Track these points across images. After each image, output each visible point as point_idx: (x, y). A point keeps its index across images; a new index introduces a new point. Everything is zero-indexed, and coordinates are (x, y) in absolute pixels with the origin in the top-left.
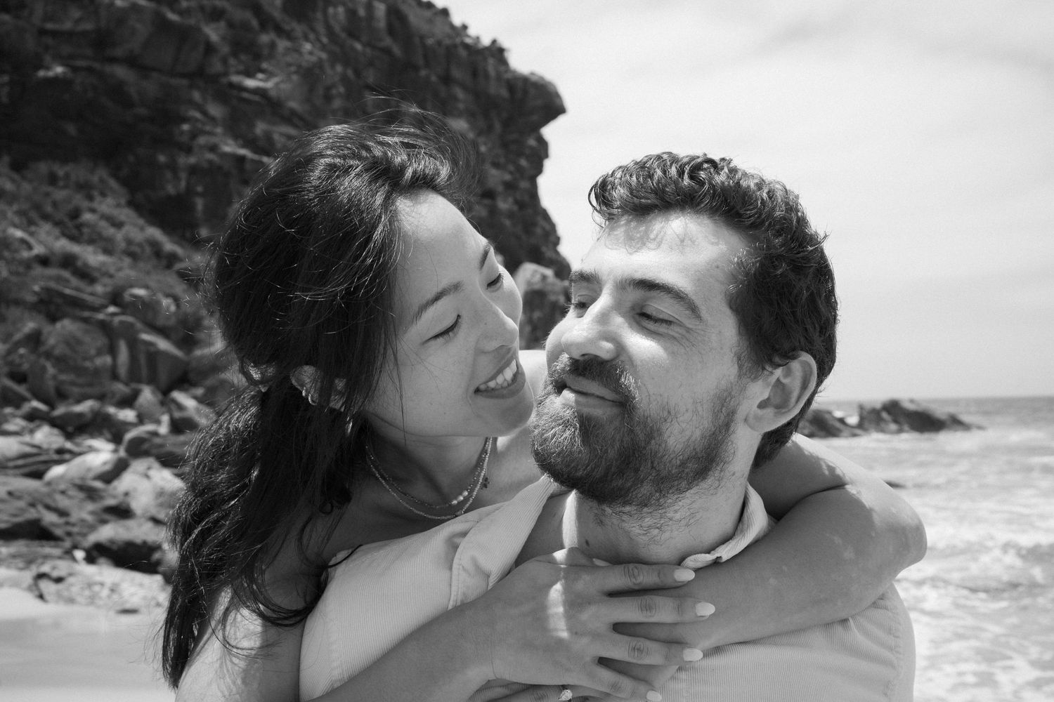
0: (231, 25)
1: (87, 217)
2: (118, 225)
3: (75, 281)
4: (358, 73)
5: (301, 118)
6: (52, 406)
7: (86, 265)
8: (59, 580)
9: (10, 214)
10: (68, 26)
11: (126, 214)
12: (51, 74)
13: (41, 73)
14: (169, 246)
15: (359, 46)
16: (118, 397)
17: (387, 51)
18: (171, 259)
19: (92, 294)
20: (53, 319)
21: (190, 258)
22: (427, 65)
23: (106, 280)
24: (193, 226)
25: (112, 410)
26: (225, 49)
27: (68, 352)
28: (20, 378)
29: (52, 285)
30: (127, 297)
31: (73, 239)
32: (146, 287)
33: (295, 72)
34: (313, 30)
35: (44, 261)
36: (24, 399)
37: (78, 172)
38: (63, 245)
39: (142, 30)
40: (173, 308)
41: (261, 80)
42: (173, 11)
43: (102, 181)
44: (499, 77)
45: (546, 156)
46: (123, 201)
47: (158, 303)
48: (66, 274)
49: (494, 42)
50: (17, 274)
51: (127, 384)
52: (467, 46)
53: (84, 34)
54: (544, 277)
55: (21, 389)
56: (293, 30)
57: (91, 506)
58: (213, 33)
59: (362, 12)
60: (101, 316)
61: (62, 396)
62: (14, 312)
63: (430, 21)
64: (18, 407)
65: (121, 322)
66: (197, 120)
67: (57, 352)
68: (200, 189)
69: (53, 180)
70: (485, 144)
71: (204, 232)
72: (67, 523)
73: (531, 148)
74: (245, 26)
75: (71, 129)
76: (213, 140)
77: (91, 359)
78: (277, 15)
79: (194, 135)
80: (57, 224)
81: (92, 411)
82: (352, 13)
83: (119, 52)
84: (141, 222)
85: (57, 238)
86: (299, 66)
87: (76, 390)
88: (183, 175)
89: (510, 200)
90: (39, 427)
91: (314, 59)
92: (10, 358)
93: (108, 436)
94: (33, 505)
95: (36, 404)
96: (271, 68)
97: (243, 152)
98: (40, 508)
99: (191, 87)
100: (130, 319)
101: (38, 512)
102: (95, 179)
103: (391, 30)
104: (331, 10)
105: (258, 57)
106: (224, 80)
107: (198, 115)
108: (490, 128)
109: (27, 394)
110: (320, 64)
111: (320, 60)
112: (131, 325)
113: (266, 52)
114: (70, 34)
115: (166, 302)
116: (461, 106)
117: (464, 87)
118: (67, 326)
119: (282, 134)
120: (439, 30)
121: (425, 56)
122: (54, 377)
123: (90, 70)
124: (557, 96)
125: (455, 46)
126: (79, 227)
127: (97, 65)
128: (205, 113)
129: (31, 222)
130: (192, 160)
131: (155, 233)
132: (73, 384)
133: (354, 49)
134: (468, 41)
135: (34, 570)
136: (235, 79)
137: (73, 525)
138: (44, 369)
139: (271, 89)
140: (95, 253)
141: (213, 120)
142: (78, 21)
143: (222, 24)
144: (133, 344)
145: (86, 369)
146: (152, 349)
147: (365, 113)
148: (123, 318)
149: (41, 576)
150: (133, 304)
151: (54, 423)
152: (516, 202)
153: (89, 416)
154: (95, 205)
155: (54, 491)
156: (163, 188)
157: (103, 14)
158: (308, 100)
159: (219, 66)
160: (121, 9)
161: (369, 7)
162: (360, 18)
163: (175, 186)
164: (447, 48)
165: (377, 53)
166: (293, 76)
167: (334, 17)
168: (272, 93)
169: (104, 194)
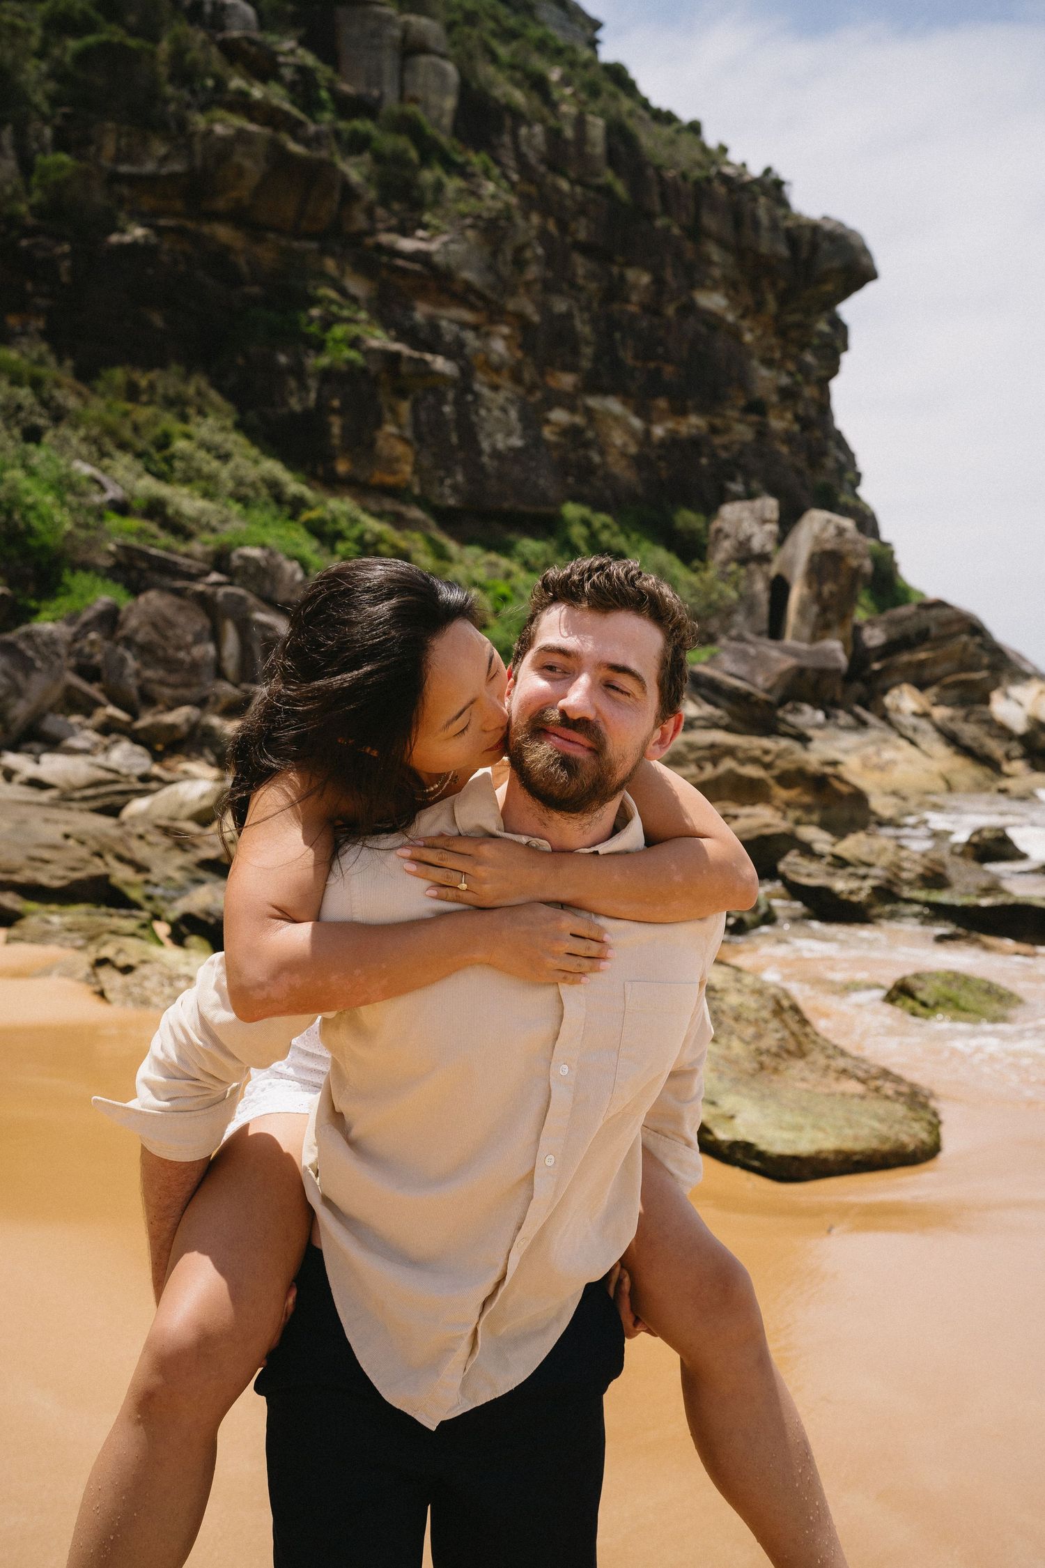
0: (379, 158)
1: (180, 445)
2: (225, 457)
3: (165, 539)
4: (563, 226)
5: (482, 297)
6: (135, 716)
7: (178, 513)
8: (127, 970)
9: (75, 441)
10: (149, 167)
11: (235, 442)
12: (127, 239)
13: (114, 238)
14: (294, 486)
15: (564, 185)
16: (224, 701)
17: (607, 191)
18: (298, 505)
19: (187, 556)
20: (135, 590)
21: (323, 503)
22: (667, 211)
23: (207, 536)
24: (330, 458)
25: (215, 721)
26: (372, 194)
27: (154, 637)
28: (89, 672)
29: (133, 541)
30: (235, 561)
31: (160, 476)
32: (263, 546)
33: (472, 227)
34: (498, 162)
35: (122, 508)
36: (97, 704)
37: (167, 381)
38: (147, 486)
39: (252, 167)
40: (299, 576)
41: (422, 239)
42: (297, 139)
43: (199, 393)
44: (774, 226)
45: (845, 347)
46: (229, 423)
47: (279, 566)
48: (152, 527)
49: (768, 171)
50: (86, 526)
51: (236, 685)
52: (726, 180)
53: (173, 176)
54: (841, 531)
55: (93, 690)
56: (468, 163)
57: (180, 859)
58: (354, 171)
59: (569, 133)
60: (200, 587)
61: (148, 700)
62: (80, 581)
63: (672, 142)
64: (88, 715)
65: (227, 595)
66: (332, 302)
67: (140, 638)
68: (336, 403)
69: (132, 393)
70: (751, 330)
71: (342, 467)
72: (147, 882)
73: (821, 334)
74: (399, 159)
75: (157, 320)
76: (355, 330)
77: (187, 648)
78: (444, 140)
79: (328, 322)
80: (139, 455)
81: (188, 720)
82: (554, 135)
83: (221, 204)
84: (254, 452)
85: (139, 476)
86: (479, 217)
87: (167, 692)
88: (313, 384)
89: (789, 415)
90: (116, 742)
91: (499, 205)
92: (78, 646)
93: (212, 759)
94: (99, 855)
95: (112, 710)
96: (435, 222)
97: (397, 347)
98: (109, 858)
99: (323, 252)
100: (241, 591)
101: (107, 864)
102: (191, 390)
103: (612, 158)
104: (523, 131)
105: (417, 205)
106: (369, 241)
107: (332, 294)
108: (760, 305)
109: (101, 697)
110: (507, 213)
111: (508, 206)
112: (242, 600)
113: (429, 197)
114: (153, 179)
115: (291, 567)
116: (717, 272)
117: (721, 243)
118: (153, 600)
119: (451, 321)
120: (685, 154)
121: (663, 197)
122: (137, 674)
123: (180, 232)
124: (865, 251)
125: (708, 180)
126: (169, 460)
127: (190, 225)
128: (343, 291)
129: (103, 454)
130: (324, 361)
131: (273, 468)
132: (162, 683)
133: (558, 190)
134: (728, 170)
135: (93, 953)
136: (385, 238)
137: (156, 885)
138: (123, 661)
139: (438, 252)
140: (191, 497)
141: (354, 300)
142: (164, 159)
143: (367, 157)
144: (244, 626)
145: (181, 662)
146: (269, 634)
147: (573, 285)
148: (230, 589)
149: (102, 962)
150: (244, 569)
151: (137, 738)
152: (797, 418)
153: (185, 729)
154: (191, 428)
155: (129, 834)
156: (285, 403)
157: (198, 147)
158: (491, 268)
159: (360, 221)
160: (223, 139)
161: (580, 123)
162: (566, 142)
163: (301, 400)
164: (697, 183)
165: (592, 194)
166: (469, 231)
167: (528, 142)
168: (437, 258)
169: (203, 413)
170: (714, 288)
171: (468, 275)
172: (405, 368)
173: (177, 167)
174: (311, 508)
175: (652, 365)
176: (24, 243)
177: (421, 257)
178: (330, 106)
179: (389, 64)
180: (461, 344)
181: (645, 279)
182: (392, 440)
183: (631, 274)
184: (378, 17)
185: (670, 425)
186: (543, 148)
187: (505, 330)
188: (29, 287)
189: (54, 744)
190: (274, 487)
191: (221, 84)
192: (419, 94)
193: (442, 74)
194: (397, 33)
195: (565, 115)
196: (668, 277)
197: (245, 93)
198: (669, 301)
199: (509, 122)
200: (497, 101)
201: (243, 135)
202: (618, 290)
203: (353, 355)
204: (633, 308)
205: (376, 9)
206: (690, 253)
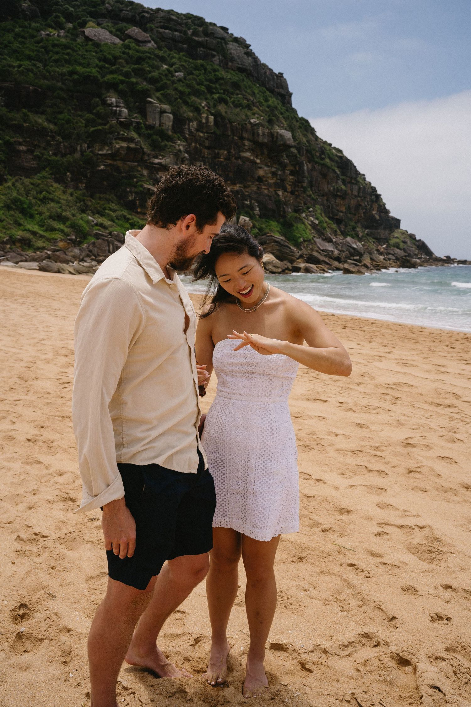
2: (115, 211)
3: (102, 230)
7: (105, 225)
9: (89, 212)
10: (105, 152)
11: (118, 207)
12: (100, 168)
13: (98, 168)
15: (201, 135)
17: (214, 133)
18: (128, 219)
19: (106, 233)
20: (98, 239)
21: (133, 219)
22: (233, 133)
23: (109, 229)
24: (136, 208)
28: (90, 252)
29: (98, 231)
30: (113, 234)
31: (103, 217)
32: (117, 231)
33: (172, 155)
34: (183, 134)
35: (96, 225)
37: (106, 195)
38: (101, 220)
41: (160, 159)
42: (134, 143)
43: (112, 197)
44: (264, 134)
46: (117, 203)
47: (119, 235)
48: (101, 228)
50: (91, 229)
52: (251, 123)
53: (109, 154)
56: (174, 137)
59: (204, 121)
60: (107, 238)
61: (99, 256)
62: (90, 238)
65: (111, 240)
66: (139, 177)
67: (98, 246)
68: (137, 198)
69: (100, 198)
70: (259, 159)
71: (139, 210)
75: (105, 183)
76: (142, 183)
77: (104, 248)
78: (170, 133)
79: (137, 182)
80: (100, 213)
82: (200, 123)
83: (118, 158)
84: (121, 209)
85: (99, 218)
88: (134, 194)
89: (275, 179)
92: (89, 247)
96: (164, 155)
97: (150, 186)
99: (138, 165)
102: (110, 197)
104: (191, 124)
105: (160, 150)
107: (139, 175)
108: (262, 153)
112: (113, 240)
113: (163, 148)
114: (105, 155)
116: (247, 148)
117: (248, 140)
118: (100, 241)
121: (232, 130)
123: (110, 165)
126: (105, 214)
128: (141, 174)
129: (94, 214)
130: (136, 190)
131: (125, 212)
132: (100, 253)
136: (152, 160)
140: (108, 221)
141: (144, 176)
146: (117, 246)
154: (110, 205)
156: (128, 198)
157: (113, 148)
159: (147, 158)
160: (118, 148)
161: (207, 118)
162: (203, 123)
163: (131, 197)
164: (242, 125)
165: (209, 135)
166: (171, 156)
167: (192, 126)
168: (163, 163)
169: (112, 202)
170: (247, 151)
172: (151, 192)
173: (110, 152)
174: (131, 220)
175: (227, 173)
176: (82, 170)
177: (159, 164)
178: (144, 128)
179: (157, 116)
181: (226, 152)
183: (221, 151)
184: (155, 106)
185: (231, 187)
186: (196, 127)
188: (82, 178)
189: (85, 261)
190: (125, 217)
191: (119, 133)
192: (164, 122)
193: (169, 118)
194: (159, 110)
195: (203, 117)
196: (232, 151)
197: (123, 135)
198: (232, 157)
199: (187, 122)
200: (185, 117)
201: (121, 147)
202: (217, 156)
203: (141, 189)
204: (221, 160)
205: (155, 104)
206: (239, 144)
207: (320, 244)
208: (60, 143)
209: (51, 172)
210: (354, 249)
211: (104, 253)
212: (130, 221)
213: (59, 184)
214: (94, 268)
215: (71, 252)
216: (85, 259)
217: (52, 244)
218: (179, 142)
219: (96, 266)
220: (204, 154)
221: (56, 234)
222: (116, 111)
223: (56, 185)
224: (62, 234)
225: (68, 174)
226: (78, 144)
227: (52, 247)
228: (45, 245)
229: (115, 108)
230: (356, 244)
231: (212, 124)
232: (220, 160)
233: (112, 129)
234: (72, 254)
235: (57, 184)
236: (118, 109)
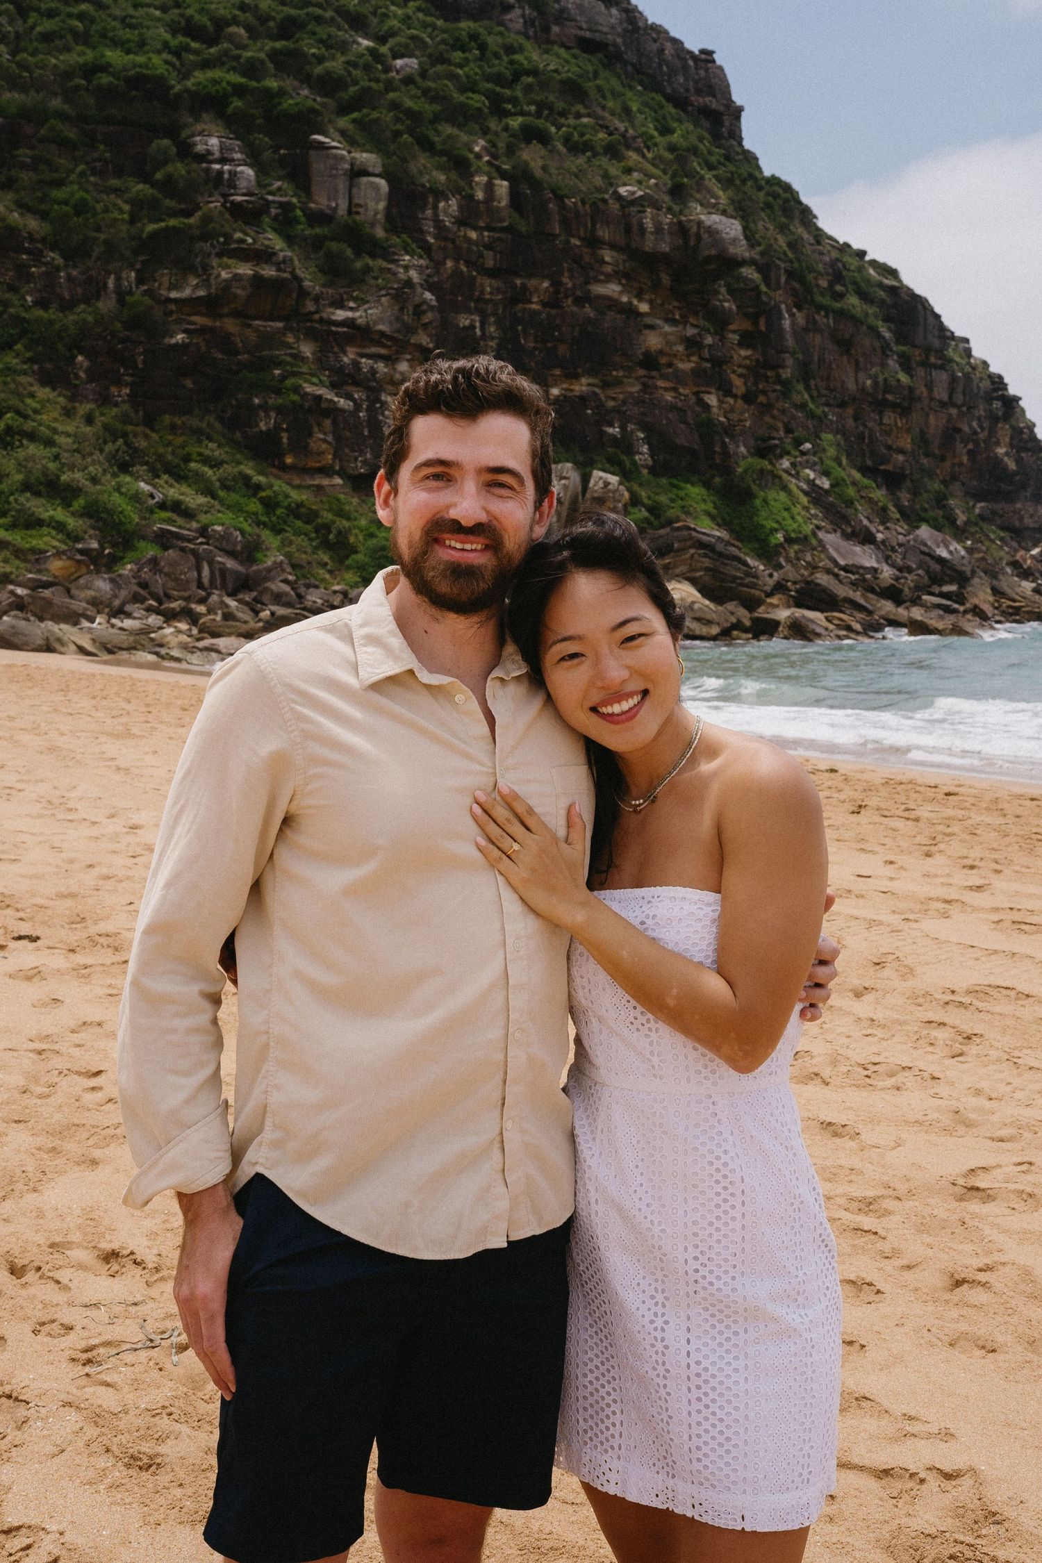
0: (326, 260)
2: (218, 465)
3: (180, 521)
5: (391, 338)
6: (161, 605)
7: (188, 506)
9: (143, 471)
10: (187, 293)
11: (228, 452)
12: (173, 341)
13: (168, 341)
14: (257, 477)
15: (473, 235)
16: (198, 597)
17: (511, 229)
18: (258, 487)
19: (189, 529)
20: (166, 548)
21: (271, 486)
23: (199, 518)
24: (281, 455)
25: (193, 606)
28: (144, 586)
29: (166, 525)
30: (210, 532)
32: (224, 524)
33: (386, 295)
35: (161, 506)
36: (146, 600)
38: (174, 491)
41: (352, 309)
42: (271, 266)
43: (209, 424)
44: (658, 229)
46: (224, 440)
47: (231, 535)
48: (174, 516)
50: (144, 518)
52: (620, 198)
53: (201, 298)
55: (143, 593)
56: (392, 245)
59: (480, 195)
60: (192, 546)
61: (169, 597)
62: (141, 545)
64: (142, 603)
65: (205, 549)
66: (289, 363)
68: (284, 426)
69: (173, 428)
71: (289, 460)
74: (341, 258)
76: (299, 381)
77: (185, 573)
78: (380, 233)
79: (283, 378)
80: (174, 471)
82: (468, 201)
83: (226, 310)
84: (239, 458)
85: (171, 486)
86: (391, 288)
87: (176, 593)
88: (273, 415)
89: (695, 358)
92: (139, 574)
93: (190, 621)
96: (362, 295)
97: (321, 391)
99: (287, 329)
100: (211, 547)
102: (204, 425)
103: (515, 203)
104: (442, 205)
105: (351, 284)
107: (289, 357)
108: (656, 283)
109: (147, 596)
112: (211, 551)
113: (359, 278)
114: (189, 300)
115: (236, 535)
116: (608, 269)
117: (613, 247)
118: (172, 553)
120: (588, 183)
121: (564, 220)
122: (163, 586)
125: (605, 200)
129: (156, 477)
130: (280, 401)
131: (247, 466)
132: (173, 589)
133: (467, 240)
136: (326, 313)
138: (158, 580)
139: (360, 317)
142: (196, 289)
144: (211, 563)
145: (181, 580)
146: (223, 567)
148: (206, 546)
150: (214, 536)
151: (160, 613)
153: (180, 609)
156: (257, 425)
157: (213, 282)
158: (398, 319)
159: (310, 306)
160: (225, 280)
161: (489, 187)
162: (479, 202)
163: (267, 423)
164: (594, 204)
165: (497, 235)
166: (383, 299)
167: (445, 212)
168: (360, 321)
169: (210, 439)
170: (608, 279)
171: (381, 327)
172: (324, 405)
173: (202, 293)
174: (264, 490)
175: (549, 345)
176: (119, 347)
177: (349, 322)
178: (303, 219)
179: (342, 185)
180: (373, 371)
182: (320, 443)
183: (532, 283)
184: (335, 157)
186: (456, 214)
187: (408, 357)
188: (122, 370)
189: (128, 615)
190: (246, 479)
191: (228, 237)
192: (362, 202)
193: (376, 188)
194: (347, 166)
195: (477, 183)
196: (565, 280)
197: (243, 241)
198: (567, 297)
199: (431, 200)
200: (423, 186)
201: (237, 277)
202: (520, 296)
203: (295, 398)
204: (534, 306)
205: (334, 151)
206: (587, 258)
207: (837, 550)
208: (58, 269)
209: (28, 355)
210: (941, 560)
211: (185, 590)
212: (263, 494)
213: (54, 389)
214: (153, 635)
215: (87, 587)
216: (128, 608)
217: (29, 566)
218: (407, 258)
219: (161, 628)
220: (482, 292)
221: (41, 536)
222: (220, 173)
223: (43, 393)
224: (60, 536)
225: (80, 358)
226: (109, 273)
227: (30, 576)
228: (8, 569)
229: (217, 166)
230: (947, 547)
231: (503, 203)
232: (528, 306)
233: (212, 225)
234: (90, 593)
235: (48, 390)
236: (226, 168)
